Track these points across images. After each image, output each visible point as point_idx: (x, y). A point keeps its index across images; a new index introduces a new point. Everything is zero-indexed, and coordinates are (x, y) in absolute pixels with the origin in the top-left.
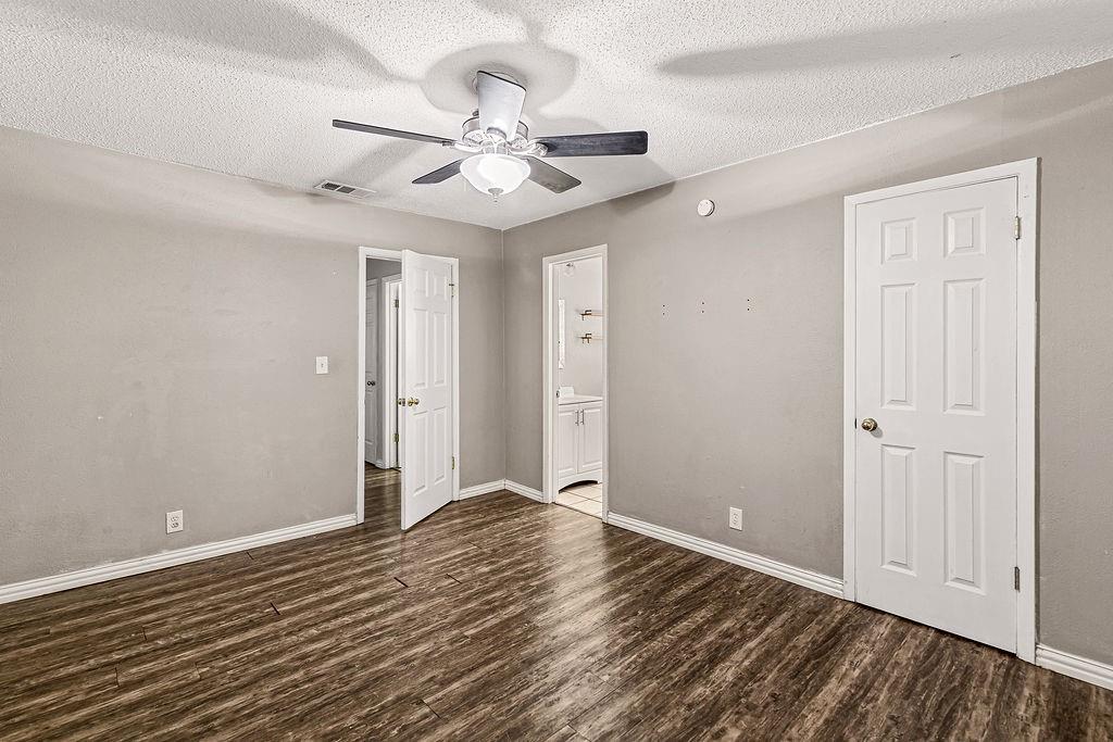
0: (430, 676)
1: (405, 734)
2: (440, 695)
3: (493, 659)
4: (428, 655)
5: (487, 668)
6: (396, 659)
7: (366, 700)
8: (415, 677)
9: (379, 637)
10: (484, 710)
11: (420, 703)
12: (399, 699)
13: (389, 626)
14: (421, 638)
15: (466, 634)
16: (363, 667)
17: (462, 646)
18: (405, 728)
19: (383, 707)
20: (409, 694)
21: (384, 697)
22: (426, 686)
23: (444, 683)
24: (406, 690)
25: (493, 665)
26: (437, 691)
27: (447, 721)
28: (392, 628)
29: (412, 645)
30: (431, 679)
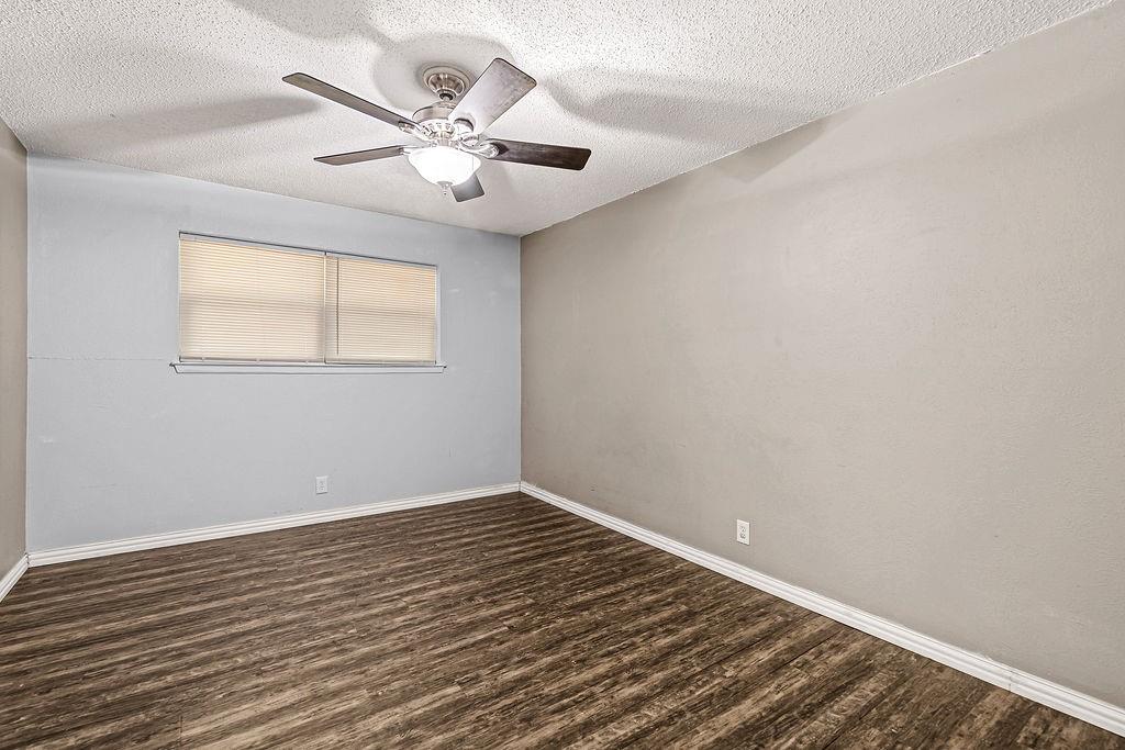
0: (503, 646)
1: (520, 612)
2: (495, 631)
3: (439, 656)
4: (504, 666)
5: (449, 648)
6: (537, 664)
7: (554, 632)
8: (516, 646)
9: (563, 695)
10: (463, 620)
11: (510, 627)
12: (528, 631)
13: (554, 712)
14: (512, 689)
15: (459, 688)
16: (567, 660)
17: (466, 672)
18: (521, 615)
19: (540, 627)
20: (521, 633)
21: (540, 634)
22: (506, 639)
23: (491, 639)
24: (523, 637)
25: (442, 650)
26: (496, 635)
27: (491, 616)
28: (551, 708)
29: (523, 681)
30: (502, 643)
